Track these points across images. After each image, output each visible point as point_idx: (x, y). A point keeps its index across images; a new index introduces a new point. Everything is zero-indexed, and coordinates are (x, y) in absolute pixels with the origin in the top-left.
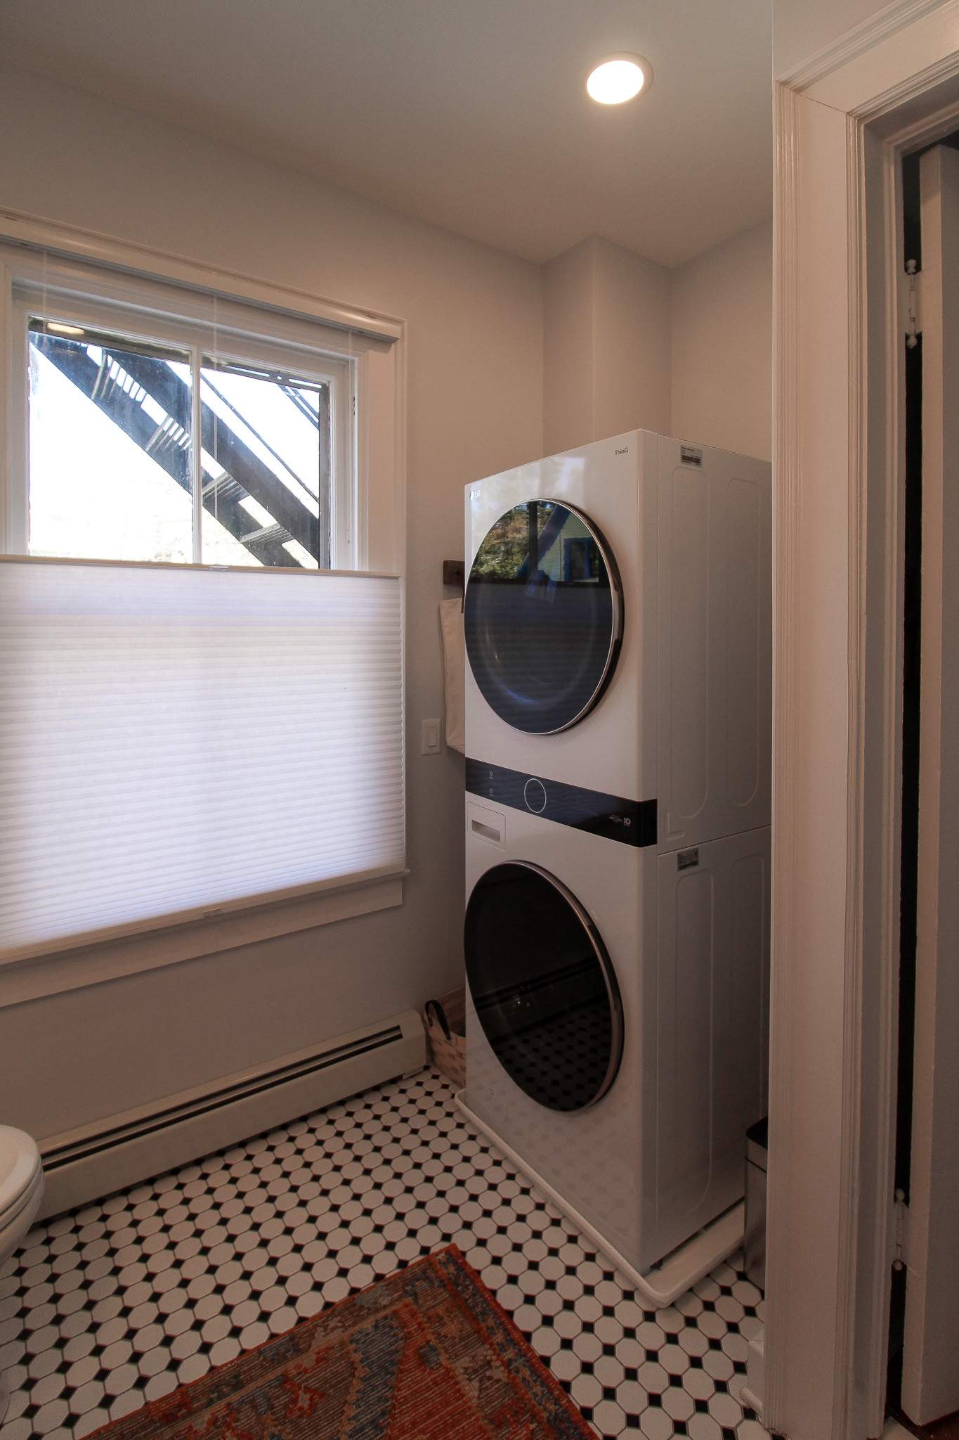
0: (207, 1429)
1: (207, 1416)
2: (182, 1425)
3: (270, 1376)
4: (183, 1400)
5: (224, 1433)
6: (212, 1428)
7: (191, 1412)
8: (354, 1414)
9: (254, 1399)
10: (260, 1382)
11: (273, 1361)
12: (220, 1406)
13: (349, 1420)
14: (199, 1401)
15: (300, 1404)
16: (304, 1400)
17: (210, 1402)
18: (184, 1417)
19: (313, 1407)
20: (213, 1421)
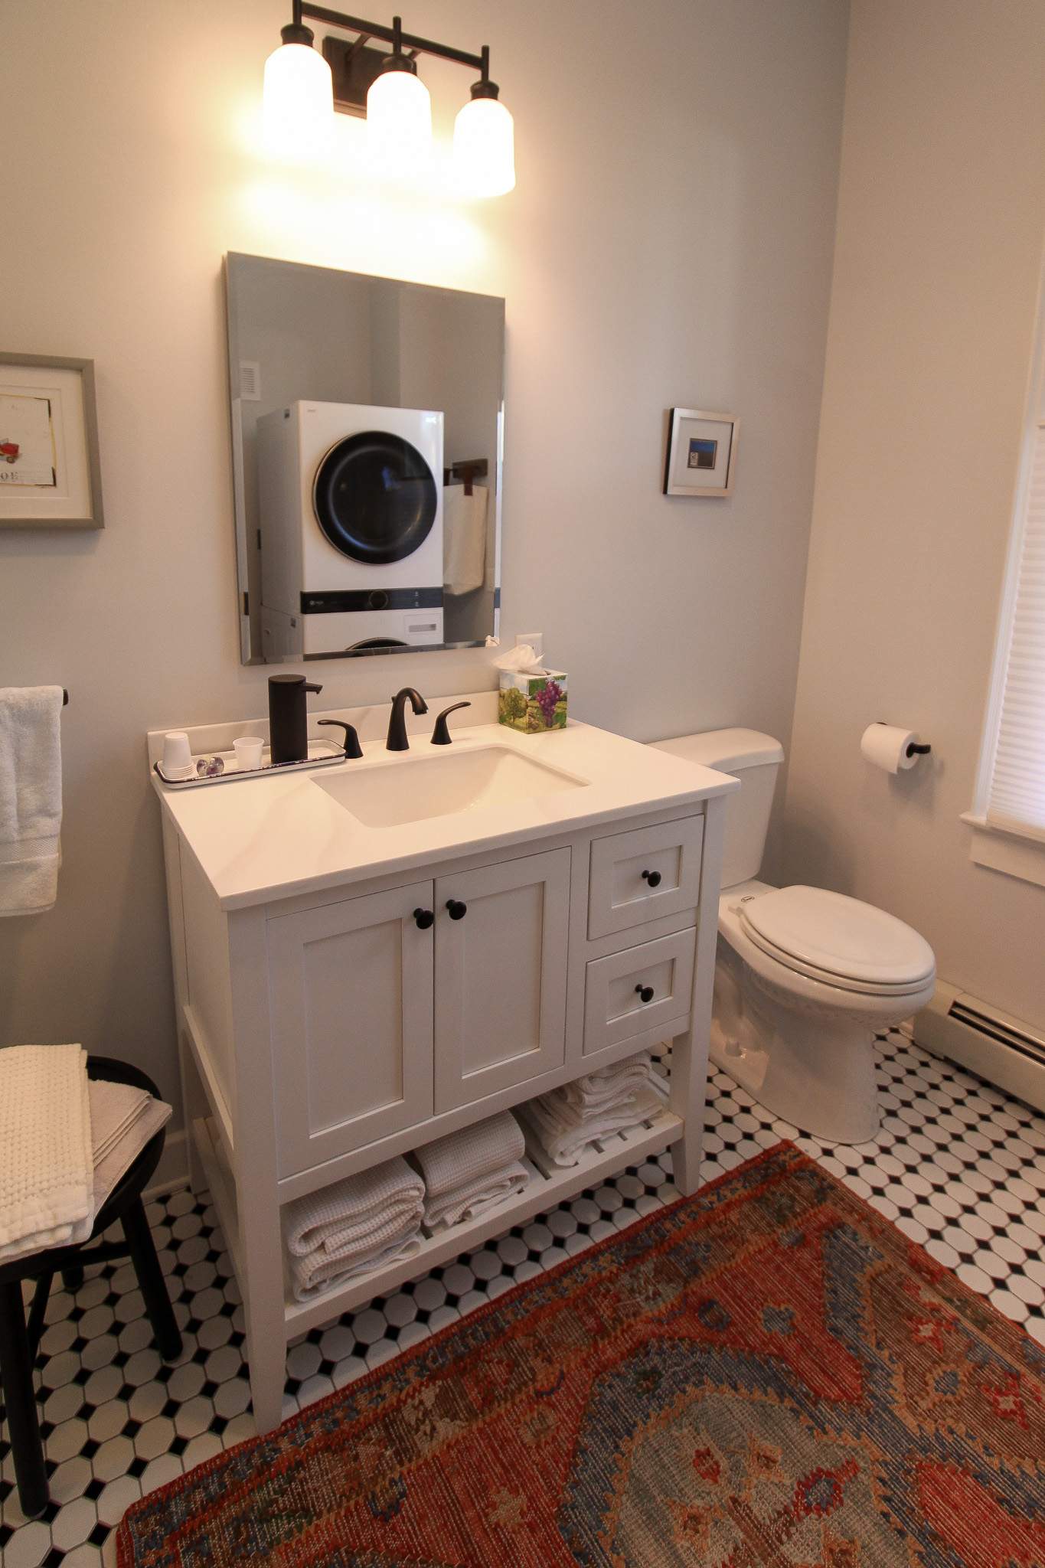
0: (924, 1305)
1: (936, 1300)
2: (916, 1279)
3: (1009, 1358)
4: (938, 1276)
5: (930, 1321)
6: (928, 1308)
7: (930, 1284)
8: (1027, 1471)
9: (976, 1345)
10: (996, 1348)
11: (1025, 1357)
12: (950, 1311)
13: (1018, 1466)
14: (944, 1288)
15: (1000, 1399)
16: (1007, 1403)
17: (950, 1301)
18: (924, 1279)
19: (1006, 1415)
20: (935, 1309)
